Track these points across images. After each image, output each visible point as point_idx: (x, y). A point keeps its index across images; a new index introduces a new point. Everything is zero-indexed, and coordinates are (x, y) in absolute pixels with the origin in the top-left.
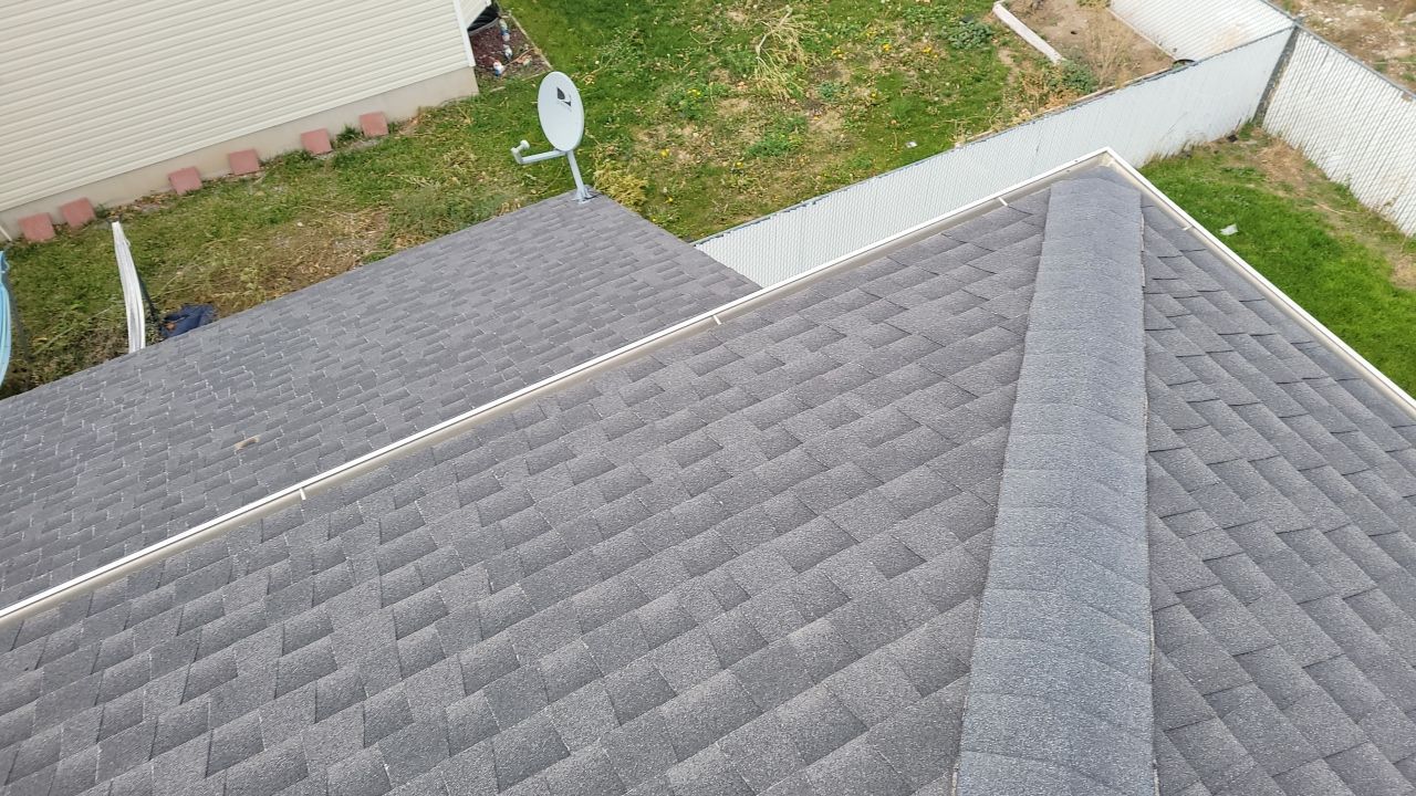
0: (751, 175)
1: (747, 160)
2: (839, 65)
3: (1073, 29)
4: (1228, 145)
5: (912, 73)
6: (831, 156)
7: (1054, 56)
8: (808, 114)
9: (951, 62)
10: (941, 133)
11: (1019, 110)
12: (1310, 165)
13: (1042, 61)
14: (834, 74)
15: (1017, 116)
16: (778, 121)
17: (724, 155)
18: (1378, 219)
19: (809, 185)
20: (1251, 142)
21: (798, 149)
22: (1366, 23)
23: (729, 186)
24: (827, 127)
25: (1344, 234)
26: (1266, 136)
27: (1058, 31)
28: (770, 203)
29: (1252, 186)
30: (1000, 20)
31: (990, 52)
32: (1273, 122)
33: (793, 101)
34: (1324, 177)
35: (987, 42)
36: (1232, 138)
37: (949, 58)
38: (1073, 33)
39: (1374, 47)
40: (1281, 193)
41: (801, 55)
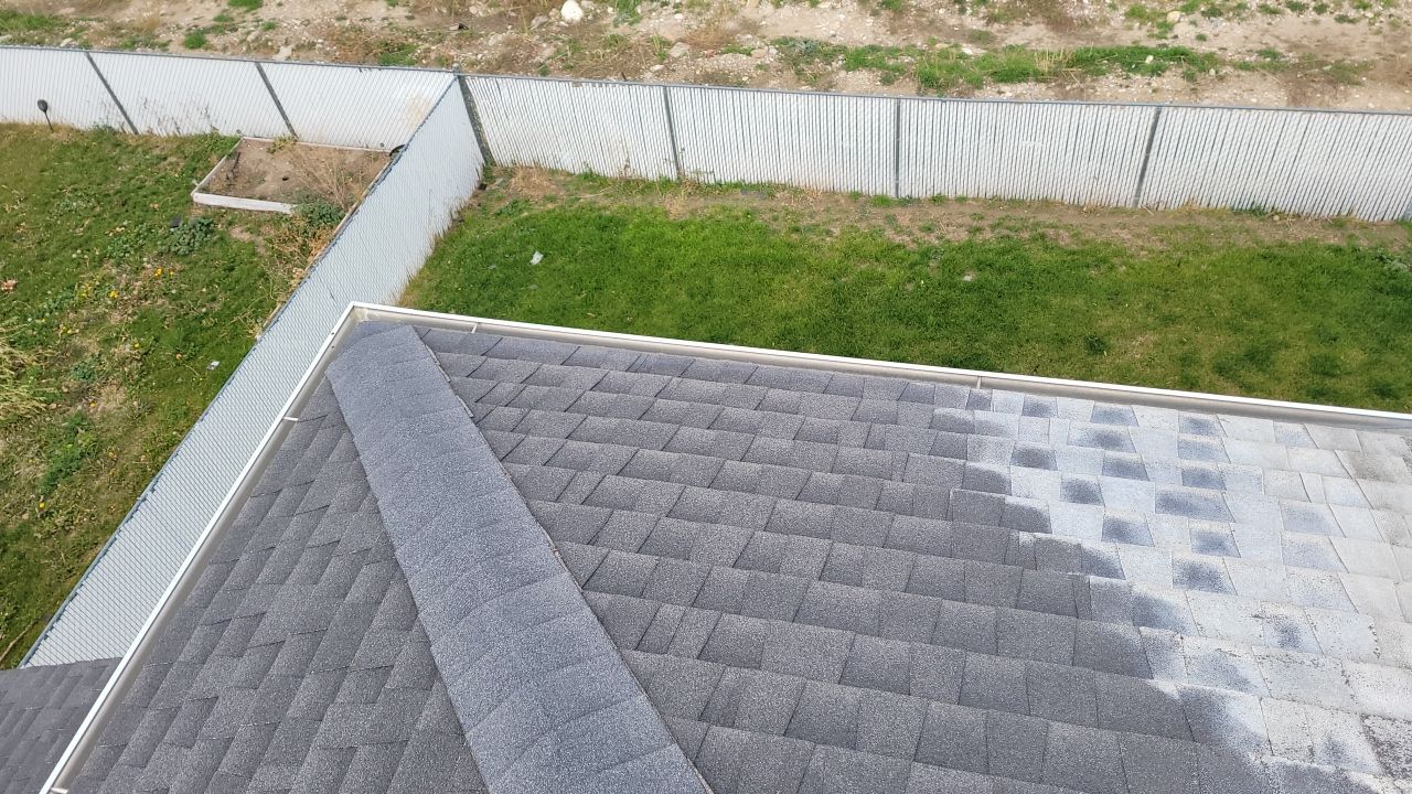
0: (66, 506)
1: (47, 495)
2: (76, 341)
3: (282, 176)
4: (482, 194)
5: (160, 302)
6: (139, 430)
7: (284, 208)
8: (80, 407)
9: (191, 269)
10: (234, 336)
11: (290, 271)
12: (553, 172)
13: (277, 219)
14: (78, 353)
15: (293, 278)
16: (52, 436)
17: (17, 508)
18: (628, 182)
19: (139, 472)
20: (499, 181)
21: (97, 448)
22: (508, 43)
23: (50, 534)
24: (112, 406)
25: (615, 207)
26: (505, 170)
27: (271, 185)
28: (110, 517)
29: (526, 214)
30: (209, 206)
31: (222, 239)
32: (503, 156)
33: (54, 406)
34: (569, 175)
35: (212, 232)
36: (482, 187)
37: (187, 267)
38: (285, 179)
39: (527, 58)
40: (550, 206)
41: (23, 356)
